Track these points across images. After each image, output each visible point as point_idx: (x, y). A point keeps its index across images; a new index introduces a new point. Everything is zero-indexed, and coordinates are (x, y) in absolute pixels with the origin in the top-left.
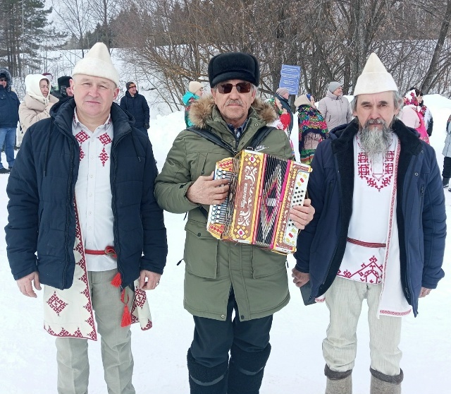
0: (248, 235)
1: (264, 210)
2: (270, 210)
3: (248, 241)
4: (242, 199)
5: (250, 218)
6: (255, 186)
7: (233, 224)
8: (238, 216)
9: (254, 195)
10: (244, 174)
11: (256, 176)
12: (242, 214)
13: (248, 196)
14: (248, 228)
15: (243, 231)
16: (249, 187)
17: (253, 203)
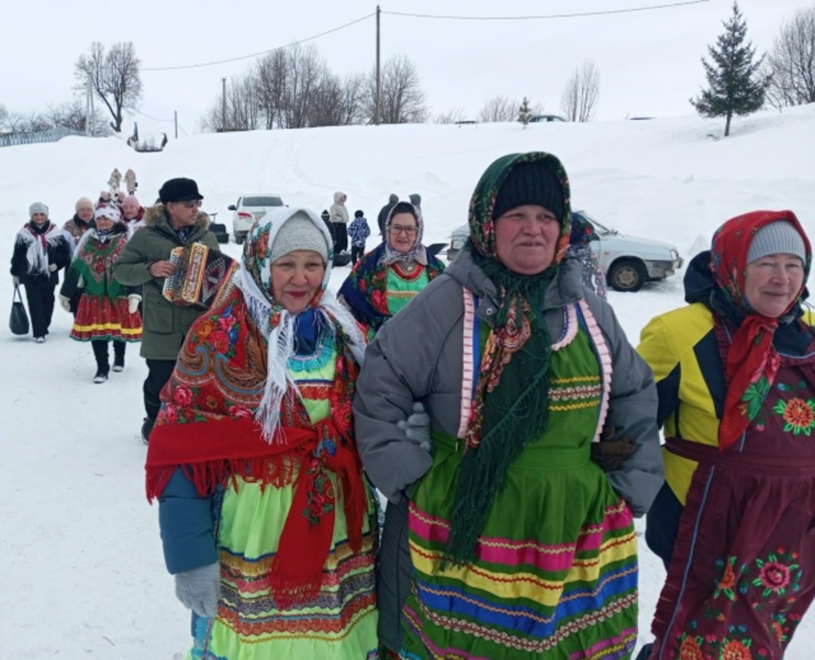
0: (193, 297)
1: (205, 282)
2: (211, 285)
3: (193, 300)
4: (190, 274)
5: (196, 286)
6: (200, 266)
7: (184, 289)
8: (187, 284)
9: (199, 272)
10: (193, 258)
11: (201, 260)
12: (191, 283)
13: (195, 273)
14: (194, 293)
15: (190, 295)
16: (196, 267)
17: (198, 277)
